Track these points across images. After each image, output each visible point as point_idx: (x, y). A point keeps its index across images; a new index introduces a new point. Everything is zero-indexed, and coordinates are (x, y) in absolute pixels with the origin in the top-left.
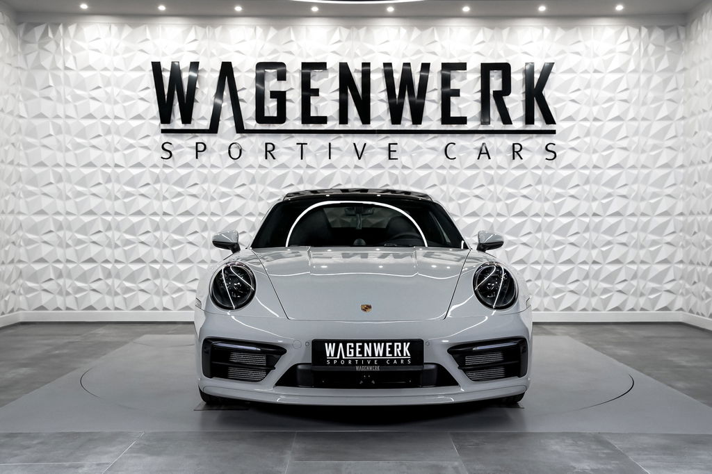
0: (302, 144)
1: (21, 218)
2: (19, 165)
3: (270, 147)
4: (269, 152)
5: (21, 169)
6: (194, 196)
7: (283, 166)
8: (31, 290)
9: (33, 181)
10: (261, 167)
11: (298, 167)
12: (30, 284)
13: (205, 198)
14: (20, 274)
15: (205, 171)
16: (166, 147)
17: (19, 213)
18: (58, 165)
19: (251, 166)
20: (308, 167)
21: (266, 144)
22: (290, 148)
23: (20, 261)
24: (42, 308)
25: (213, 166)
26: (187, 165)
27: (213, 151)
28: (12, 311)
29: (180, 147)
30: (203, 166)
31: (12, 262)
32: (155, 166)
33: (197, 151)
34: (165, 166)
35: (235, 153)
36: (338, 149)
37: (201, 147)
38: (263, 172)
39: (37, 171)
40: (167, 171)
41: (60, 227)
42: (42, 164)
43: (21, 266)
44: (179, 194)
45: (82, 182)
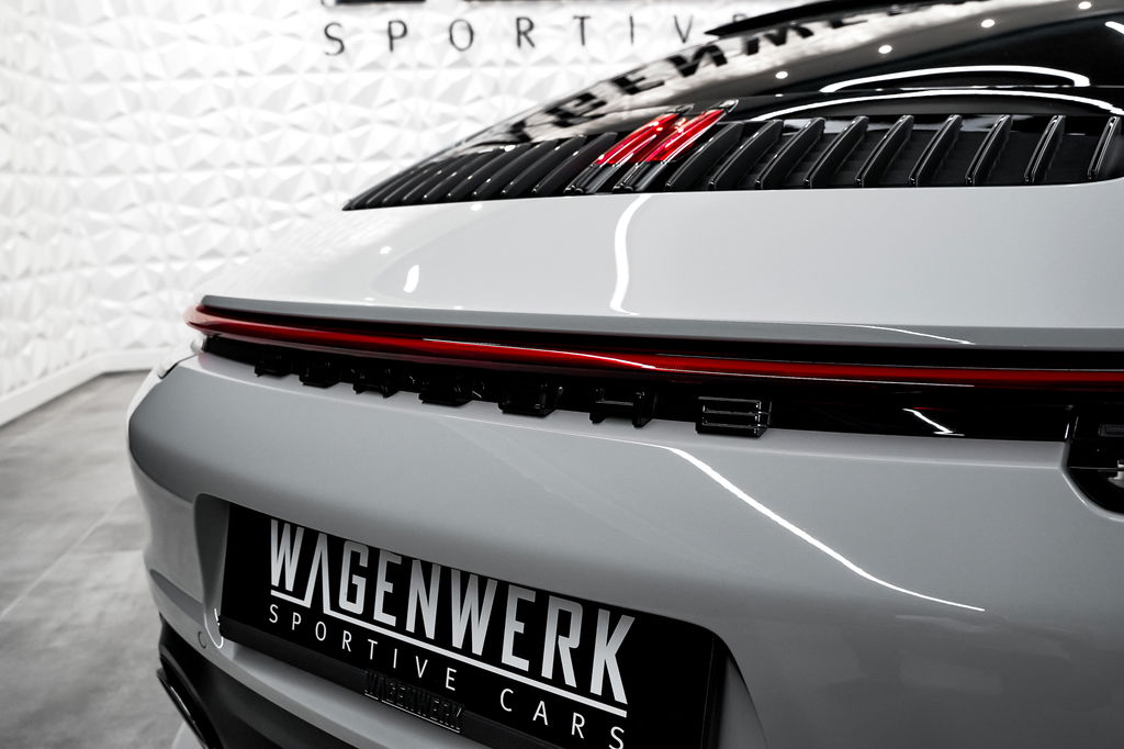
0: (582, 19)
1: (74, 182)
2: (52, 79)
3: (524, 25)
4: (523, 33)
5: (59, 89)
6: (391, 123)
7: (548, 60)
8: (111, 315)
9: (87, 110)
10: (509, 63)
11: (576, 61)
12: (109, 304)
13: (412, 125)
14: (89, 287)
15: (406, 75)
16: (333, 31)
17: (69, 173)
18: (129, 78)
19: (490, 64)
20: (594, 61)
21: (518, 20)
22: (559, 27)
23: (84, 264)
24: (137, 345)
25: (421, 66)
26: (374, 66)
27: (419, 37)
28: (84, 356)
29: (356, 31)
30: (402, 66)
31: (69, 266)
32: (313, 70)
33: (392, 38)
34: (333, 69)
35: (461, 38)
36: (644, 26)
37: (397, 30)
38: (512, 72)
39: (92, 90)
40: (336, 78)
41: (149, 196)
42: (97, 77)
43: (88, 273)
44: (363, 122)
45: (182, 107)
